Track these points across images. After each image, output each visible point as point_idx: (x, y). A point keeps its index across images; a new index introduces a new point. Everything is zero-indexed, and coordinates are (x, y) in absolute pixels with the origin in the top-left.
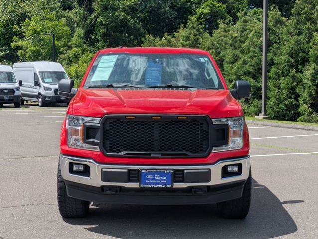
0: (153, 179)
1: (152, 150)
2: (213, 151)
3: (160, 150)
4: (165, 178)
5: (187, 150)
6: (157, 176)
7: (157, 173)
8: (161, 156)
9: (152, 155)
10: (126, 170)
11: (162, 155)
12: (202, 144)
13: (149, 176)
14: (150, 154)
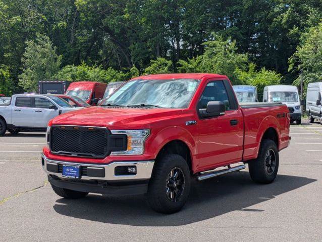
0: (69, 172)
1: (73, 151)
2: (111, 155)
3: (77, 152)
4: (76, 172)
5: (93, 153)
6: (72, 170)
7: (72, 168)
8: (76, 156)
9: (73, 155)
10: (56, 164)
11: (78, 155)
12: (103, 149)
13: (68, 170)
14: (71, 154)
